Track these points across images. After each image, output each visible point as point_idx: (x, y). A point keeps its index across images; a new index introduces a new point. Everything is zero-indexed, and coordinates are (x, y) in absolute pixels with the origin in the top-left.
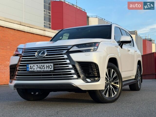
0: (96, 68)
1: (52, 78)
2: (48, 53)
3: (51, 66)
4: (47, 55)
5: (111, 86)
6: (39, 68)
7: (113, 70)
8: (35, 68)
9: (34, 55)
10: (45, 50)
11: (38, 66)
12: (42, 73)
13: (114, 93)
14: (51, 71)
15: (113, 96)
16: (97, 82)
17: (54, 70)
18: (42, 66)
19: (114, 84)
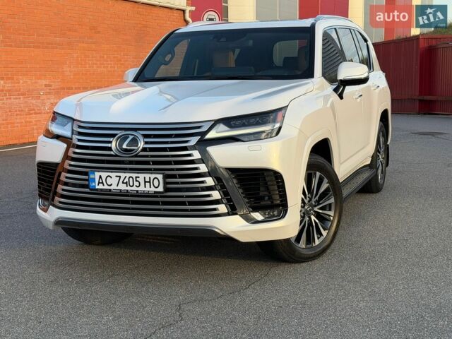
0: (278, 182)
1: (160, 210)
2: (146, 143)
3: (156, 180)
4: (144, 149)
5: (313, 218)
6: (123, 183)
7: (318, 174)
8: (112, 181)
9: (109, 145)
10: (139, 134)
11: (120, 177)
12: (132, 196)
13: (321, 235)
14: (156, 194)
15: (317, 242)
16: (280, 219)
17: (166, 190)
18: (131, 179)
19: (321, 211)
